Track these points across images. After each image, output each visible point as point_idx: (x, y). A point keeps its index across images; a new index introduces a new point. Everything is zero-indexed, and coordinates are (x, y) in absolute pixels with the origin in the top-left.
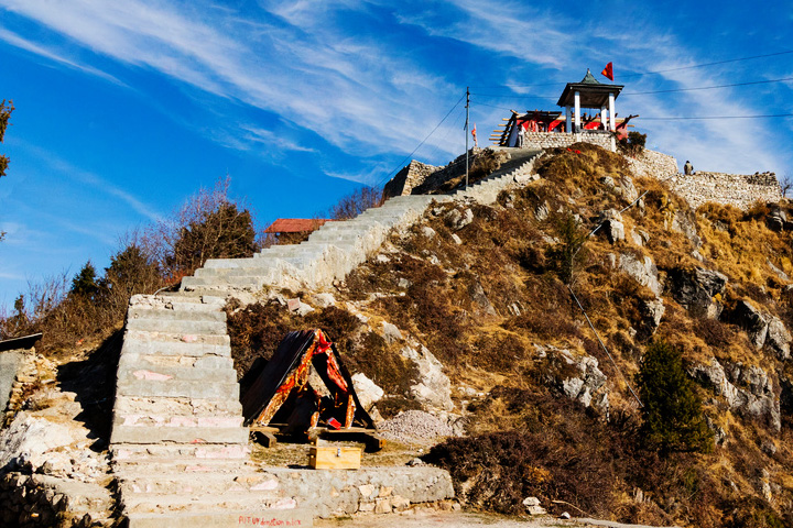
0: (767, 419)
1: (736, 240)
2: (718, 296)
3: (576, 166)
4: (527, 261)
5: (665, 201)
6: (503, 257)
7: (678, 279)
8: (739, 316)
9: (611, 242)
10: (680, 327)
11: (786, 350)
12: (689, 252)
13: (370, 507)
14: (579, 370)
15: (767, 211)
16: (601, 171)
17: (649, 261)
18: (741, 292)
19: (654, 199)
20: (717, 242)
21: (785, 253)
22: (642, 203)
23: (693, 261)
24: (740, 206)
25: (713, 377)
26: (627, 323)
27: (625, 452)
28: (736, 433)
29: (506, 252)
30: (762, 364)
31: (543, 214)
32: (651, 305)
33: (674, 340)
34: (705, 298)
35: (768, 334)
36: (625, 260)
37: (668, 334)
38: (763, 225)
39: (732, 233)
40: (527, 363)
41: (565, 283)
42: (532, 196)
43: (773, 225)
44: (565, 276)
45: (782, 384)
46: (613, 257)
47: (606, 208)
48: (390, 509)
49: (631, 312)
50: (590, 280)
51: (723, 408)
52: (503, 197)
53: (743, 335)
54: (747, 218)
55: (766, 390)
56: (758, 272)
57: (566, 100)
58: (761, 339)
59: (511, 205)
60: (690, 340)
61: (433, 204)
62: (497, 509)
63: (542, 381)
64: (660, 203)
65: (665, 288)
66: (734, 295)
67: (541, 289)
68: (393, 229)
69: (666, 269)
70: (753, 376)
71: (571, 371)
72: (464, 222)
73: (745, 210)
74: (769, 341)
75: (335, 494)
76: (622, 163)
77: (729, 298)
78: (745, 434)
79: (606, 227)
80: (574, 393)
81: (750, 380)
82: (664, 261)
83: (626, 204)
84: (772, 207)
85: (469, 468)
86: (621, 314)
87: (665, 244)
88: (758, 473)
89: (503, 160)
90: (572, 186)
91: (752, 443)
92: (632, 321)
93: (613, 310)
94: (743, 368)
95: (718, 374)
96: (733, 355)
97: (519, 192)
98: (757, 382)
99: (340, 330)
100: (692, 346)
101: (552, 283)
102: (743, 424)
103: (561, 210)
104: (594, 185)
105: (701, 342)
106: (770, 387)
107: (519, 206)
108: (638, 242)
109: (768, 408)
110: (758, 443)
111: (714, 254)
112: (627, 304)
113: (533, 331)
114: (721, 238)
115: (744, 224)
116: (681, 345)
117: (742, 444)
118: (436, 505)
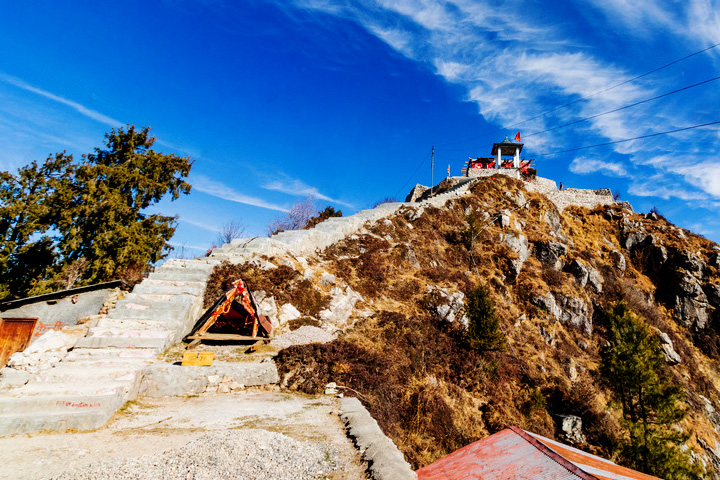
0: (582, 328)
1: (585, 225)
2: (563, 256)
3: (491, 186)
4: (450, 238)
5: (541, 204)
6: (436, 236)
7: (539, 248)
8: (572, 268)
9: (502, 227)
10: (533, 275)
11: (599, 288)
12: (548, 233)
13: (214, 389)
14: (448, 301)
15: (603, 209)
16: (505, 189)
17: (523, 238)
18: (576, 255)
19: (535, 204)
20: (574, 227)
21: (613, 232)
22: (527, 206)
23: (549, 237)
24: (590, 207)
25: (547, 303)
26: (501, 272)
27: (453, 350)
28: (563, 336)
29: (439, 233)
30: (581, 296)
31: (468, 212)
32: (514, 262)
33: (527, 282)
34: (554, 258)
35: (589, 279)
36: (508, 237)
37: (525, 278)
38: (601, 217)
39: (584, 221)
40: (420, 296)
41: (468, 250)
42: (464, 202)
43: (607, 217)
44: (468, 247)
45: (595, 307)
46: (501, 235)
47: (504, 208)
48: (228, 390)
49: (503, 266)
50: (484, 248)
51: (552, 321)
52: (449, 203)
53: (572, 279)
54: (592, 213)
55: (583, 311)
56: (596, 243)
57: (494, 153)
58: (584, 281)
59: (451, 207)
60: (536, 282)
61: (401, 208)
62: (305, 391)
63: (426, 307)
64: (538, 206)
65: (533, 252)
66: (572, 256)
67: (453, 253)
68: (368, 221)
69: (534, 242)
70: (575, 303)
71: (443, 301)
72: (415, 217)
73: (592, 209)
74: (590, 283)
75: (190, 381)
76: (520, 185)
77: (569, 258)
78: (568, 337)
79: (500, 219)
80: (443, 314)
81: (572, 305)
82: (533, 237)
83: (516, 206)
84: (606, 207)
85: (292, 365)
86: (497, 267)
87: (534, 228)
88: (568, 361)
89: (454, 183)
90: (487, 197)
91: (572, 342)
92: (504, 271)
93: (493, 265)
94: (569, 298)
95: (550, 301)
96: (563, 290)
97: (457, 201)
98: (577, 306)
99: (282, 279)
100: (537, 285)
101: (460, 249)
102: (568, 331)
103: (478, 210)
104: (500, 197)
105: (543, 284)
106: (585, 309)
107: (456, 208)
108: (518, 227)
109: (584, 322)
110: (577, 342)
111: (571, 232)
112: (501, 261)
113: (431, 278)
114: (577, 224)
115: (591, 217)
116: (531, 285)
117: (566, 342)
118: (262, 388)
